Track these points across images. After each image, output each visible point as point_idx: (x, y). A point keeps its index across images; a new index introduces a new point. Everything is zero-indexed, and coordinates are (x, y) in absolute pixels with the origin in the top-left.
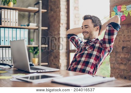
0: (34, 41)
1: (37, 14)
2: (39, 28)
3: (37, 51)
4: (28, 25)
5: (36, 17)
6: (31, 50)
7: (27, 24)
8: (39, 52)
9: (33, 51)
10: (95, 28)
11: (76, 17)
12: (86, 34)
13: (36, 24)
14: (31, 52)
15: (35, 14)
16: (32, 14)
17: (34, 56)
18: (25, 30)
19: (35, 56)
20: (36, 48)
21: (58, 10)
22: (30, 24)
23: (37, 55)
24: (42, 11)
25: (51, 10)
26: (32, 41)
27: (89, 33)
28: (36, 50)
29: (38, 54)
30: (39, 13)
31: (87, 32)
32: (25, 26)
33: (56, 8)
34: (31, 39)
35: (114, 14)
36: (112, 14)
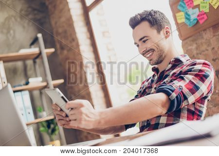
0: (44, 111)
1: (38, 61)
2: (48, 84)
3: (55, 127)
4: (27, 83)
5: (37, 66)
6: (42, 129)
7: (24, 82)
8: (58, 129)
9: (47, 129)
10: (162, 32)
11: (109, 50)
12: (151, 54)
13: (40, 79)
14: (42, 131)
15: (35, 62)
16: (30, 62)
17: (50, 137)
18: (23, 92)
19: (54, 137)
20: (50, 121)
21: (74, 44)
22: (31, 80)
23: (55, 135)
24: (47, 53)
25: (62, 48)
26: (40, 112)
27: (155, 49)
28: (52, 126)
29: (57, 132)
30: (42, 58)
31: (151, 49)
32: (21, 86)
33: (71, 42)
34: (38, 108)
35: (182, 15)
36: (178, 18)
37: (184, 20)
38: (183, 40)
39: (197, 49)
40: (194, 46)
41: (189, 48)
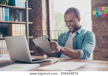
33: (38, 7)
35: (95, 12)
36: (93, 13)
37: (95, 14)
38: (93, 21)
39: (98, 26)
40: (97, 25)
41: (95, 25)
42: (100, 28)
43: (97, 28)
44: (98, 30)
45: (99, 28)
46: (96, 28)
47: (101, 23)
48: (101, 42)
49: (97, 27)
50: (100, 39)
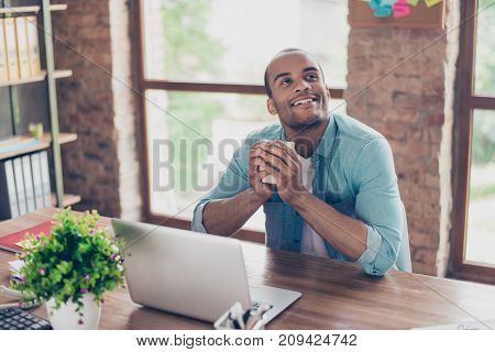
38: (353, 27)
40: (369, 44)
41: (362, 42)
42: (383, 56)
43: (371, 56)
44: (372, 65)
45: (377, 58)
46: (364, 57)
47: (390, 38)
48: (384, 113)
49: (367, 52)
50: (378, 101)
